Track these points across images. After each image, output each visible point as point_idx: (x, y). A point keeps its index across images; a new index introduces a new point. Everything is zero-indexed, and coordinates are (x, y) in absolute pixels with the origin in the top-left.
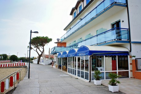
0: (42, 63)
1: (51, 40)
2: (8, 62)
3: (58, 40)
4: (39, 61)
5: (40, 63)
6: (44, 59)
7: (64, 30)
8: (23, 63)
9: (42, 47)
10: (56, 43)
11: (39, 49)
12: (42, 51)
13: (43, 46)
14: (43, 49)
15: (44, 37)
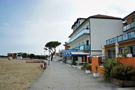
0: (54, 60)
1: (60, 44)
2: (28, 59)
3: (66, 43)
4: (52, 59)
5: (53, 60)
6: (55, 57)
7: (69, 37)
8: (40, 60)
9: (54, 49)
10: (64, 45)
11: (52, 49)
12: (54, 51)
13: (55, 47)
14: (55, 50)
15: (55, 42)
